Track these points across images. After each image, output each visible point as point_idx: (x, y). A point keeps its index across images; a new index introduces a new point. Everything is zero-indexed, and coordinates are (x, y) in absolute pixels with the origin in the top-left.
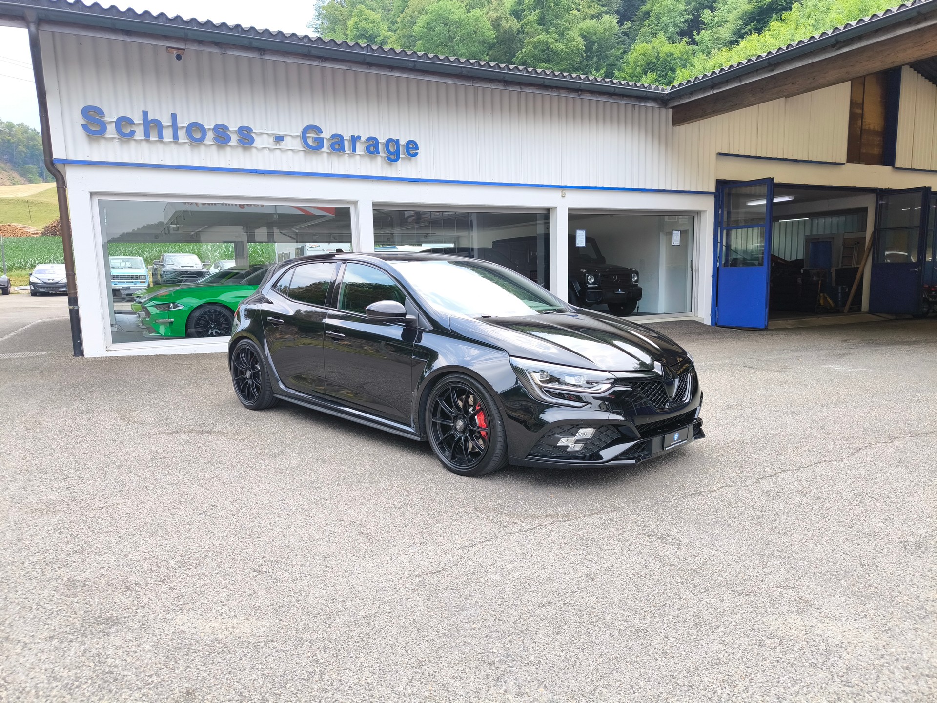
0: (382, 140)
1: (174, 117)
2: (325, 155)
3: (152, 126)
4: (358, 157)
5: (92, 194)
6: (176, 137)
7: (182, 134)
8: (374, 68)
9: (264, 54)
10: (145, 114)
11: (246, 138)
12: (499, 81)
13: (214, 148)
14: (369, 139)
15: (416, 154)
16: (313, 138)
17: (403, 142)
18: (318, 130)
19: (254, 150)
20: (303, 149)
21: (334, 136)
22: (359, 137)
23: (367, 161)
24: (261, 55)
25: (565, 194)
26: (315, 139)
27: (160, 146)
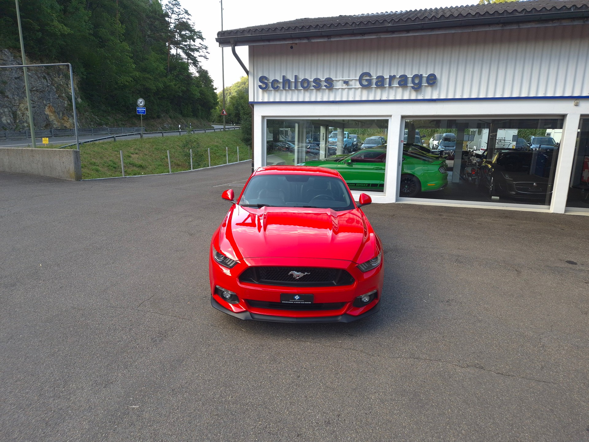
0: (410, 76)
1: (296, 76)
2: (374, 89)
3: (286, 81)
4: (394, 88)
5: (263, 117)
6: (296, 87)
7: (299, 84)
8: (396, 33)
9: (330, 38)
10: (284, 77)
11: (330, 84)
12: (498, 24)
13: (315, 91)
14: (401, 77)
15: (434, 83)
16: (366, 79)
17: (425, 75)
18: (369, 74)
19: (334, 90)
20: (361, 87)
21: (378, 77)
22: (394, 76)
23: (400, 90)
24: (328, 39)
25: (578, 103)
26: (367, 80)
27: (290, 92)
